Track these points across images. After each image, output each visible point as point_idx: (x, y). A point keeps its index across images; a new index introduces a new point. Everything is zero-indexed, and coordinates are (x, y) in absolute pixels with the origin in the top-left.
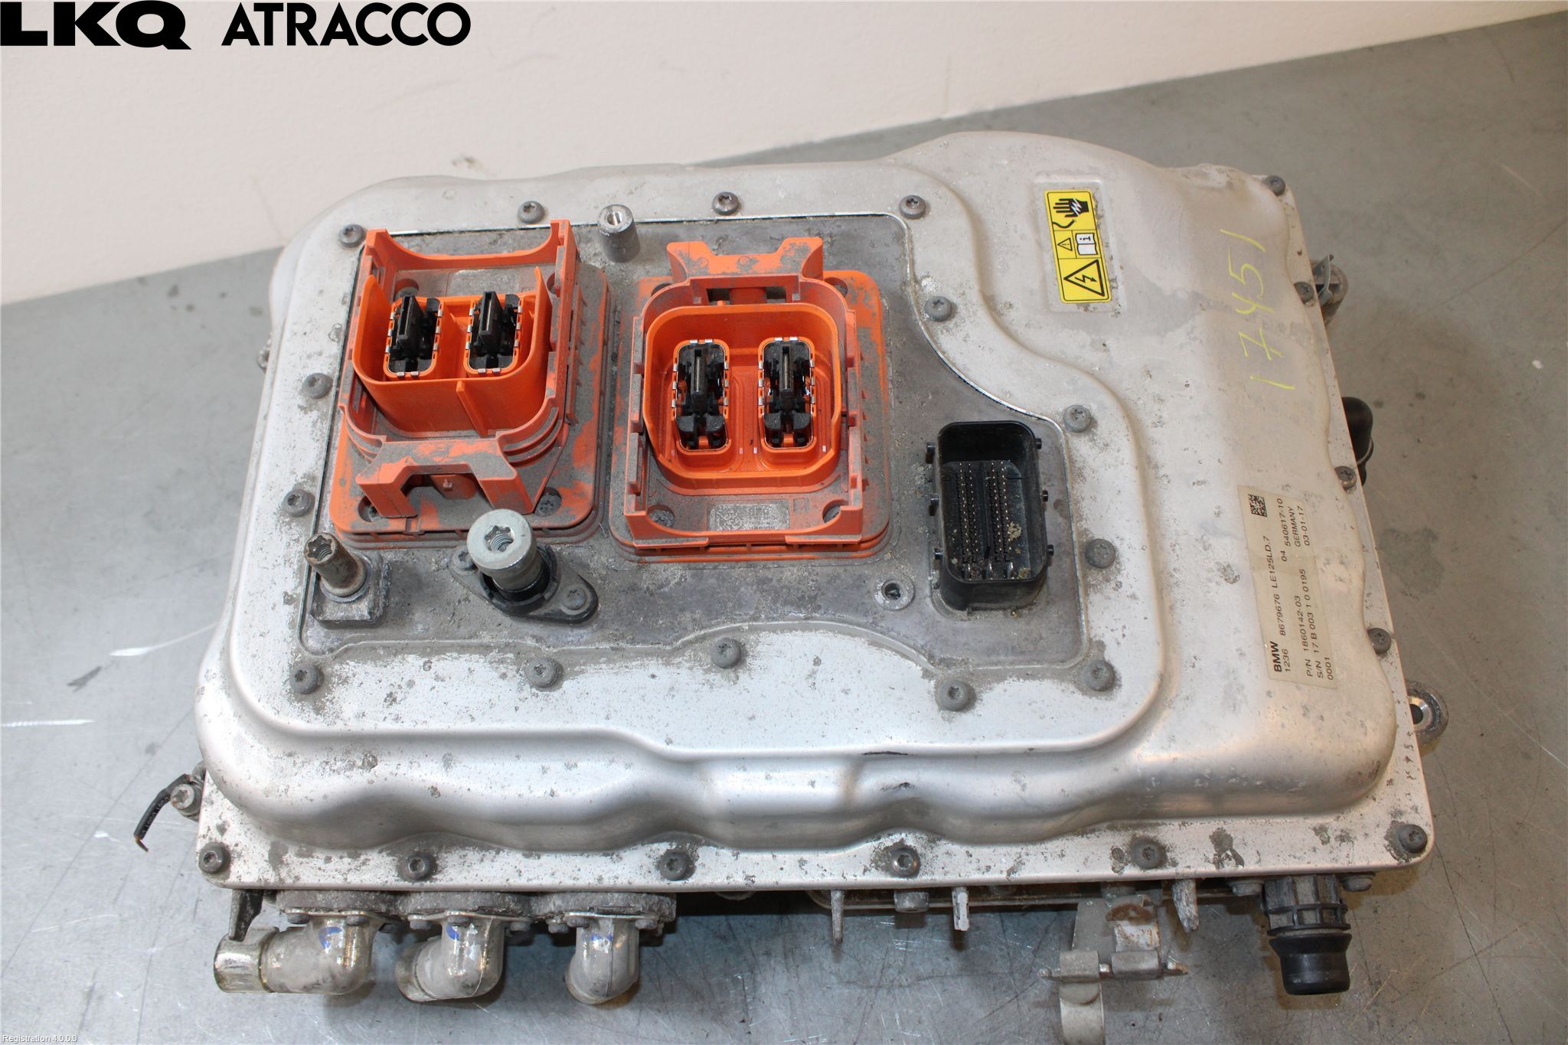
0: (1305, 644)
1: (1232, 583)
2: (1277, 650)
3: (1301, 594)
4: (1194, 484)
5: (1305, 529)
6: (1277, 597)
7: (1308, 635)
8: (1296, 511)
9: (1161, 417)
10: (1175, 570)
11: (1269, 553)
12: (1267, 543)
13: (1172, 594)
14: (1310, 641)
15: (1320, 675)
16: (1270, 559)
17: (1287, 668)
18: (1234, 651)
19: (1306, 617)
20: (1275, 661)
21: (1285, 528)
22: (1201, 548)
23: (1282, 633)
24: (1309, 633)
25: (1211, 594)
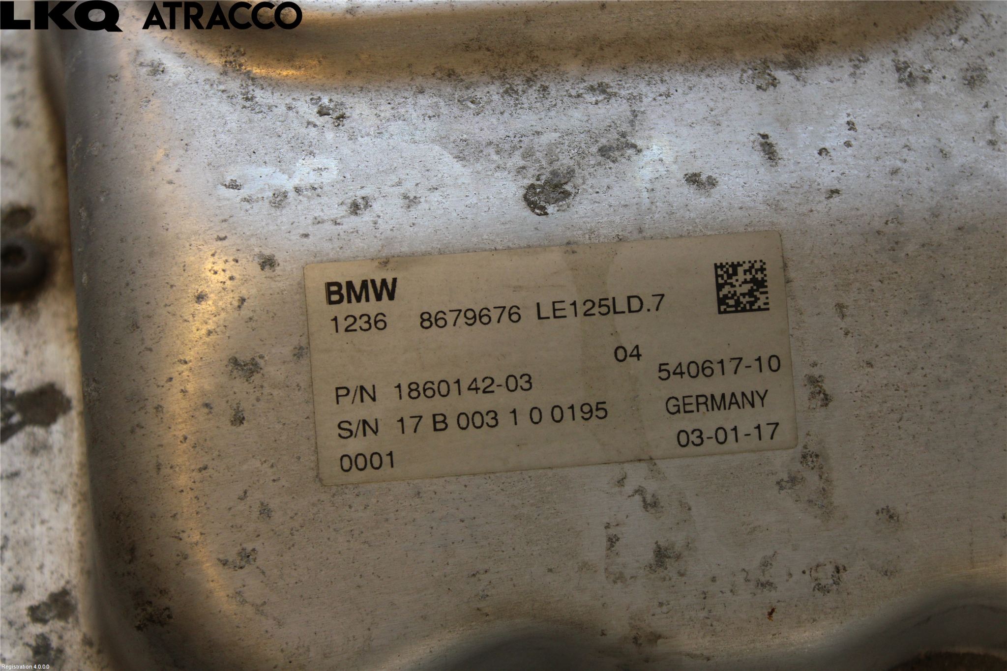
0: (415, 390)
1: (525, 197)
2: (379, 298)
3: (541, 397)
4: (765, 136)
5: (721, 436)
6: (513, 314)
7: (438, 405)
8: (760, 415)
9: (926, 80)
10: (545, 89)
11: (621, 305)
12: (650, 302)
13: (486, 78)
14: (426, 406)
15: (345, 430)
16: (607, 307)
17: (343, 324)
18: (363, 193)
19: (484, 402)
20: (350, 285)
21: (704, 369)
22: (603, 141)
23: (428, 320)
24: (451, 406)
25: (495, 157)
